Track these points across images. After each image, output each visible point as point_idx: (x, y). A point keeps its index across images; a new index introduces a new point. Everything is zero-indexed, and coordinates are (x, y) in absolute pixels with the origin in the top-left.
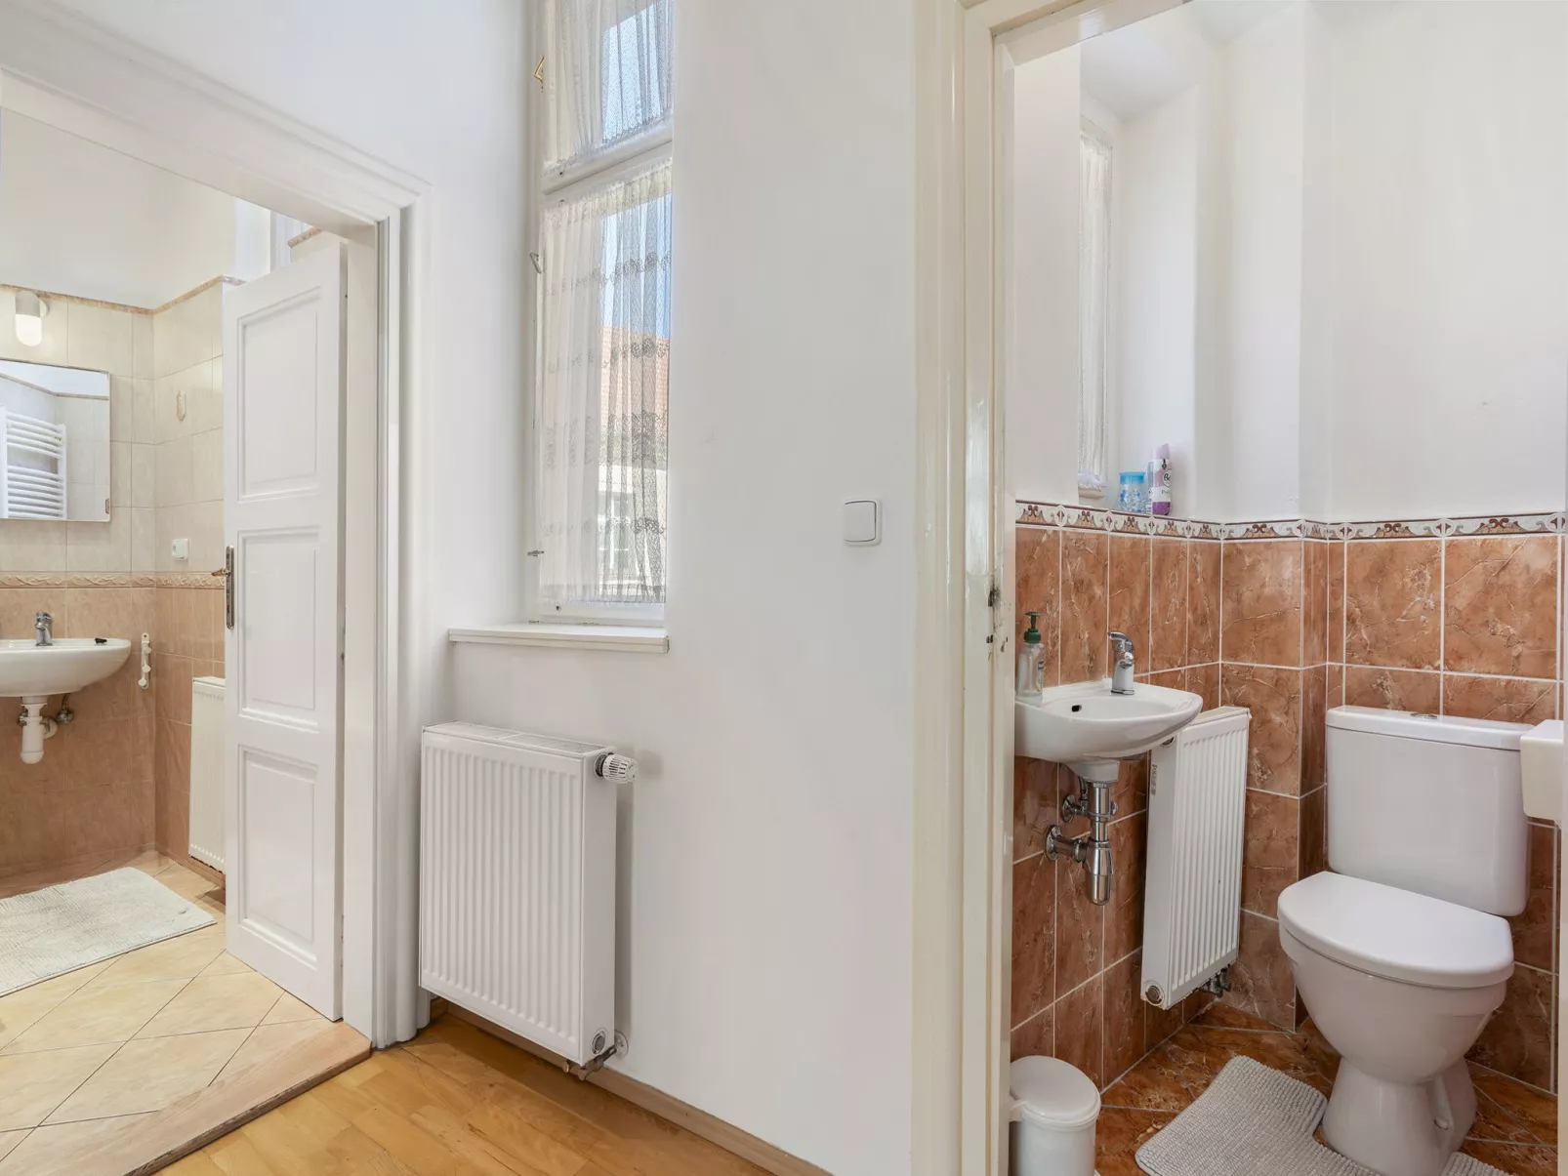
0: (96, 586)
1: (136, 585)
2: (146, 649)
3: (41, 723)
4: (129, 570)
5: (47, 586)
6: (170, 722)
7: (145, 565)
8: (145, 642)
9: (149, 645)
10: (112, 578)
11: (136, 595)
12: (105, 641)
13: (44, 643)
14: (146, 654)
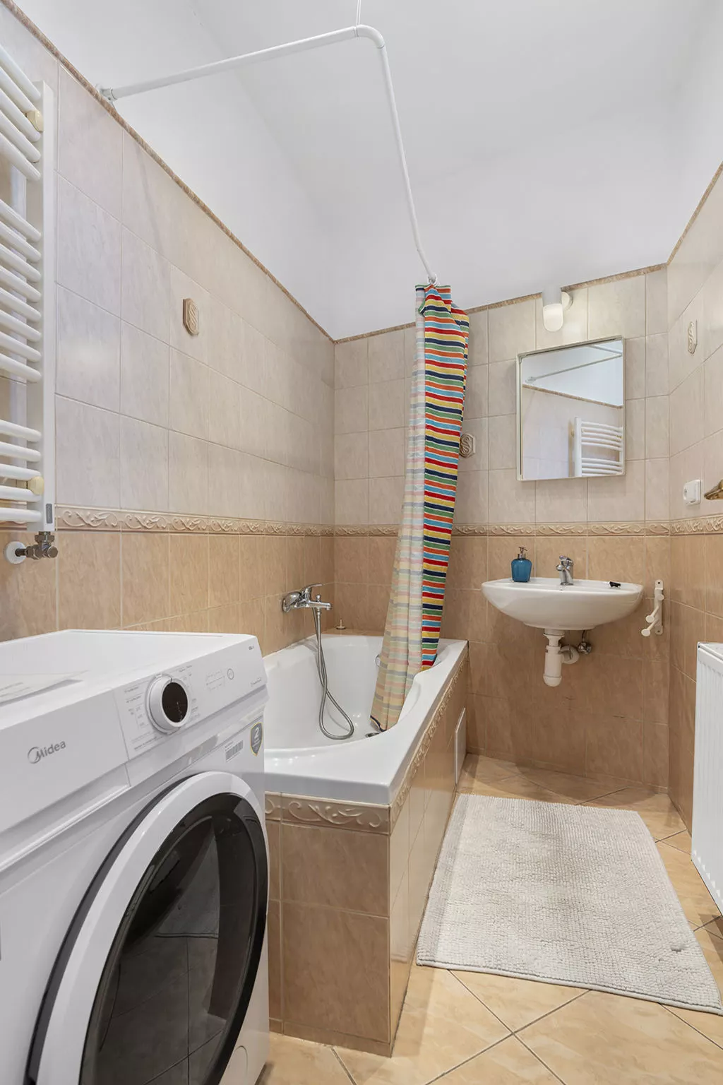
0: (613, 534)
1: (650, 533)
2: (659, 597)
3: (559, 653)
4: (643, 519)
5: (572, 534)
6: (683, 675)
7: (659, 513)
8: (659, 588)
9: (663, 592)
10: (627, 526)
11: (650, 542)
12: (619, 585)
13: (565, 582)
14: (659, 601)
